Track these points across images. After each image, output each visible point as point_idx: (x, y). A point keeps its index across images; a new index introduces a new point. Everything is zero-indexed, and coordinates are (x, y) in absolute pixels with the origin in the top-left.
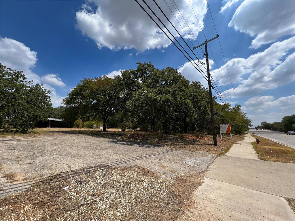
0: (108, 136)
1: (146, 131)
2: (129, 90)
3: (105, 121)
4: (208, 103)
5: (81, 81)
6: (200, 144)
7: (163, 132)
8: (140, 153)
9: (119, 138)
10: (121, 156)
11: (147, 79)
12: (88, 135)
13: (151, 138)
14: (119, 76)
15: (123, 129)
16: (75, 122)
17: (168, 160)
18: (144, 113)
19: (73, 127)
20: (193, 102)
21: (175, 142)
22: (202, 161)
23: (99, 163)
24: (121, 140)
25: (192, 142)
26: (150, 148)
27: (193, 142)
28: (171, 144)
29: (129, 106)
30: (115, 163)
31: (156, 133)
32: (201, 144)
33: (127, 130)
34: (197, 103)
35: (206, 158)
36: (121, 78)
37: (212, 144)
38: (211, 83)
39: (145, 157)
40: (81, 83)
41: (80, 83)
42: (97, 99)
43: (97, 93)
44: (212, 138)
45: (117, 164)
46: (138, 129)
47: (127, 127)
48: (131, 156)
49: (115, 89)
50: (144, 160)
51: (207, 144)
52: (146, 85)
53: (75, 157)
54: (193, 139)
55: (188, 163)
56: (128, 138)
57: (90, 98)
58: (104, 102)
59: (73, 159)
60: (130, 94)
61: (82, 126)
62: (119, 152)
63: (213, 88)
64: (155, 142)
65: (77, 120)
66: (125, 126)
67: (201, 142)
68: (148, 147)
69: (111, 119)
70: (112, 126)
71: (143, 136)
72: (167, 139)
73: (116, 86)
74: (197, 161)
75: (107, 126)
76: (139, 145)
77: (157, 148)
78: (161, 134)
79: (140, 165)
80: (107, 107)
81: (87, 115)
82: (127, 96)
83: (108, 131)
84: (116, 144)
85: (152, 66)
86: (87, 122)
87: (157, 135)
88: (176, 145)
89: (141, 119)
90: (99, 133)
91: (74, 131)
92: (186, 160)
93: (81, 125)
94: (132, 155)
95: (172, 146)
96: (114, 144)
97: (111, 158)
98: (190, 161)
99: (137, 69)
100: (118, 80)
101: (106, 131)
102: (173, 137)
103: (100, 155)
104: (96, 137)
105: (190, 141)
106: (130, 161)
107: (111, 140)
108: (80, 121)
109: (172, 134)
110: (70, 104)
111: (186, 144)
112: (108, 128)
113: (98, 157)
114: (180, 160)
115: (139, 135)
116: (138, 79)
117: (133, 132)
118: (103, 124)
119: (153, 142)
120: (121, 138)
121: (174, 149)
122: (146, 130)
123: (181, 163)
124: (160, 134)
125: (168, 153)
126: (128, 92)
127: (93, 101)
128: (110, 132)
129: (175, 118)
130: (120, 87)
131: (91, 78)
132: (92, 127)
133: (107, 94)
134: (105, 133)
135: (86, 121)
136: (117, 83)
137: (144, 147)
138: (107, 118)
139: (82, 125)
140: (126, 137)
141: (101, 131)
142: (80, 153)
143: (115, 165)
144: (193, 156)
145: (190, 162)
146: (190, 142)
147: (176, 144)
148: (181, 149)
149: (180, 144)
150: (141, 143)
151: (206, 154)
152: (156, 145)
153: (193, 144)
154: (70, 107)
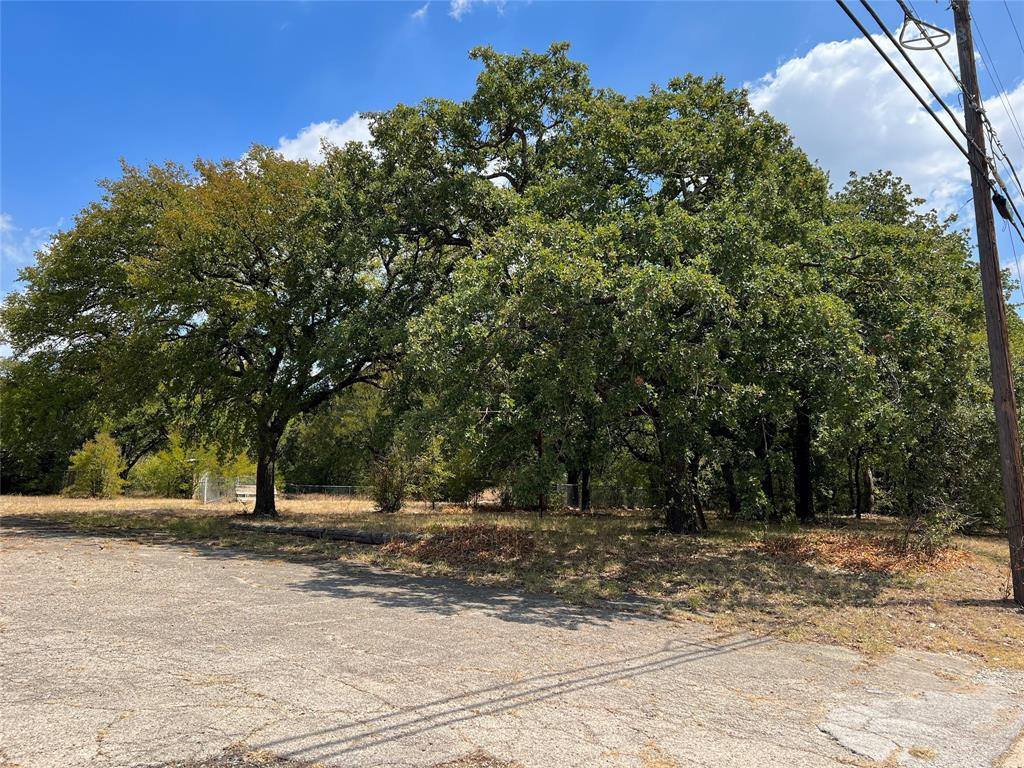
0: (287, 548)
1: (535, 509)
2: (423, 241)
3: (264, 452)
4: (969, 319)
5: (103, 184)
6: (914, 603)
7: (648, 519)
8: (501, 663)
9: (362, 559)
10: (373, 686)
11: (540, 165)
12: (156, 541)
13: (575, 563)
14: (354, 148)
15: (389, 502)
16: (78, 457)
17: (700, 717)
18: (526, 394)
19: (65, 490)
20: (860, 313)
21: (738, 585)
22: (946, 725)
23: (216, 738)
24: (375, 570)
25: (855, 586)
26: (572, 627)
27: (865, 588)
28: (713, 599)
29: (425, 344)
30: (328, 737)
31: (608, 525)
32: (924, 602)
33: (411, 507)
34: (892, 321)
35: (975, 704)
36: (367, 157)
37: (1005, 603)
38: (991, 177)
39: (542, 695)
40: (106, 199)
41: (98, 201)
42: (209, 304)
43: (214, 260)
44: (996, 558)
45: (344, 746)
46: (489, 497)
47: (410, 488)
48: (442, 688)
49: (330, 235)
50: (536, 718)
51: (965, 603)
52: (540, 204)
53: (57, 693)
54: (865, 564)
55: (849, 740)
56: (422, 559)
57: (165, 300)
58: (259, 321)
59: (39, 707)
60: (431, 267)
61: (121, 481)
62: (359, 658)
63: (1005, 214)
64: (602, 585)
65: (88, 445)
66: (403, 483)
67: (921, 587)
68: (558, 620)
69: (308, 438)
70: (319, 481)
71: (523, 543)
72: (684, 565)
73: (338, 211)
74: (913, 725)
75: (278, 484)
76: (493, 603)
77: (617, 625)
78: (640, 532)
79: (506, 756)
80: (279, 357)
81: (151, 409)
82: (409, 279)
83: (287, 516)
84: (343, 602)
85: (571, 75)
86: (155, 459)
87: (611, 536)
88: (751, 604)
89: (504, 428)
90: (234, 526)
91: (65, 515)
92: (831, 716)
93: (112, 474)
94: (450, 679)
95: (724, 617)
96: (328, 600)
97: (306, 698)
98: (859, 720)
99: (475, 97)
100: (350, 174)
101: (275, 515)
102: (725, 547)
103: (227, 680)
104: (207, 552)
105: (843, 581)
106: (440, 720)
107: (307, 572)
108: (104, 450)
109: (715, 534)
110: (41, 339)
111: (815, 597)
112: (290, 492)
113: (211, 691)
114: (790, 714)
115: (493, 540)
116: (480, 165)
117: (453, 517)
118: (255, 471)
119: (592, 584)
120: (371, 557)
121: (740, 638)
122: (540, 508)
123: (798, 741)
124: (633, 532)
125: (698, 665)
126: (415, 257)
127: (189, 316)
128: (301, 517)
129: (733, 425)
130: (360, 219)
131: (169, 165)
132: (184, 486)
133: (275, 266)
134: (267, 530)
135: (144, 452)
136: (340, 192)
137: (532, 621)
138: (278, 429)
139: (123, 475)
140: (409, 554)
141: (245, 515)
142: (90, 664)
143: (329, 750)
144: (874, 688)
145: (864, 728)
146: (846, 589)
147: (745, 596)
148: (786, 633)
149: (777, 597)
150: (510, 591)
151: (969, 673)
152: (614, 609)
153: (864, 599)
154: (38, 357)
